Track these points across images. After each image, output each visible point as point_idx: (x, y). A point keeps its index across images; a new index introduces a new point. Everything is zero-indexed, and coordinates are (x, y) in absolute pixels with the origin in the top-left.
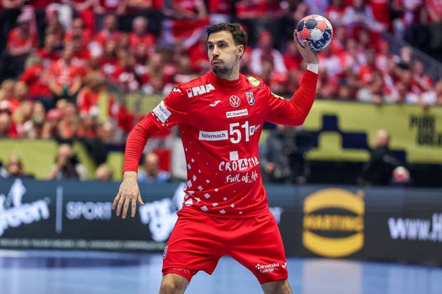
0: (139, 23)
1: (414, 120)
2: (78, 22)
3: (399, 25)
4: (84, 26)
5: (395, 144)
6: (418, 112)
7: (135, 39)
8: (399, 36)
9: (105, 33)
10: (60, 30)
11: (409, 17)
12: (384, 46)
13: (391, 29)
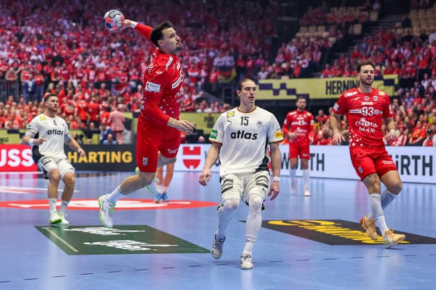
0: (103, 85)
1: (206, 119)
2: (80, 85)
3: (199, 83)
4: (83, 87)
5: (198, 128)
6: (207, 115)
7: (101, 91)
8: (199, 88)
9: (90, 89)
10: (73, 87)
11: (203, 80)
12: (194, 91)
13: (196, 85)
